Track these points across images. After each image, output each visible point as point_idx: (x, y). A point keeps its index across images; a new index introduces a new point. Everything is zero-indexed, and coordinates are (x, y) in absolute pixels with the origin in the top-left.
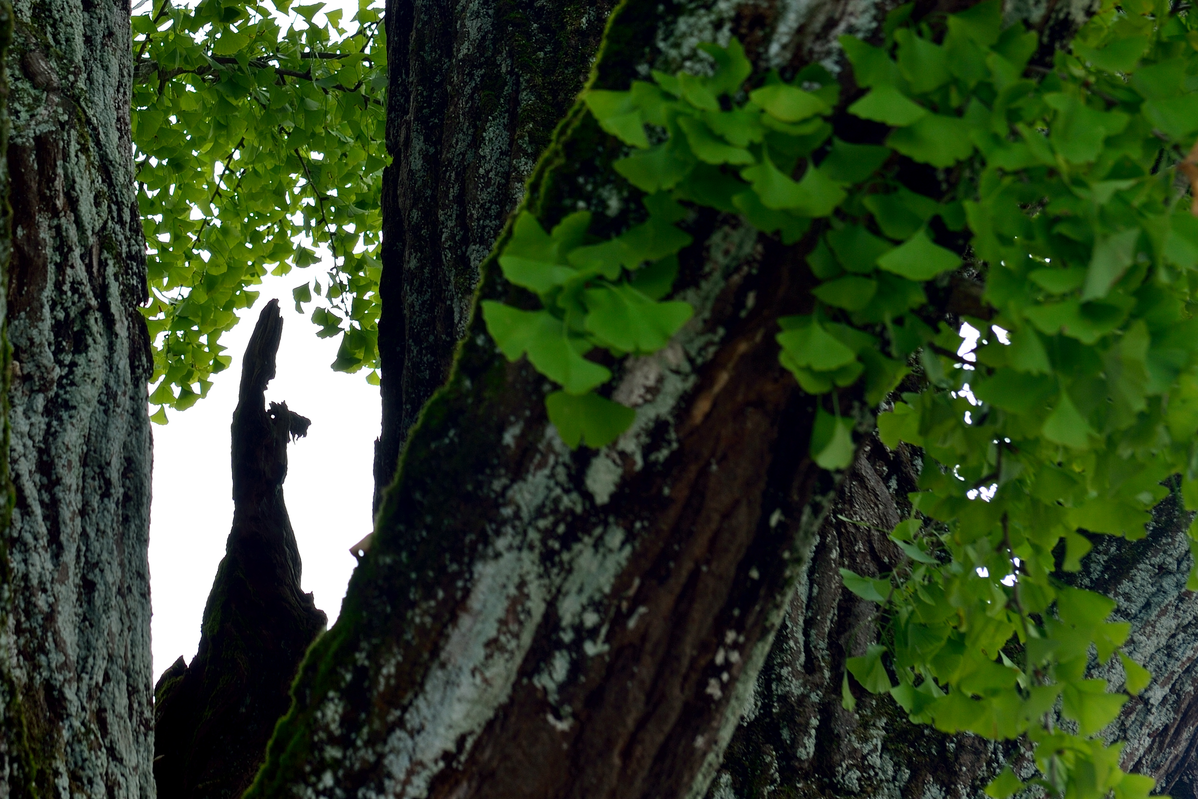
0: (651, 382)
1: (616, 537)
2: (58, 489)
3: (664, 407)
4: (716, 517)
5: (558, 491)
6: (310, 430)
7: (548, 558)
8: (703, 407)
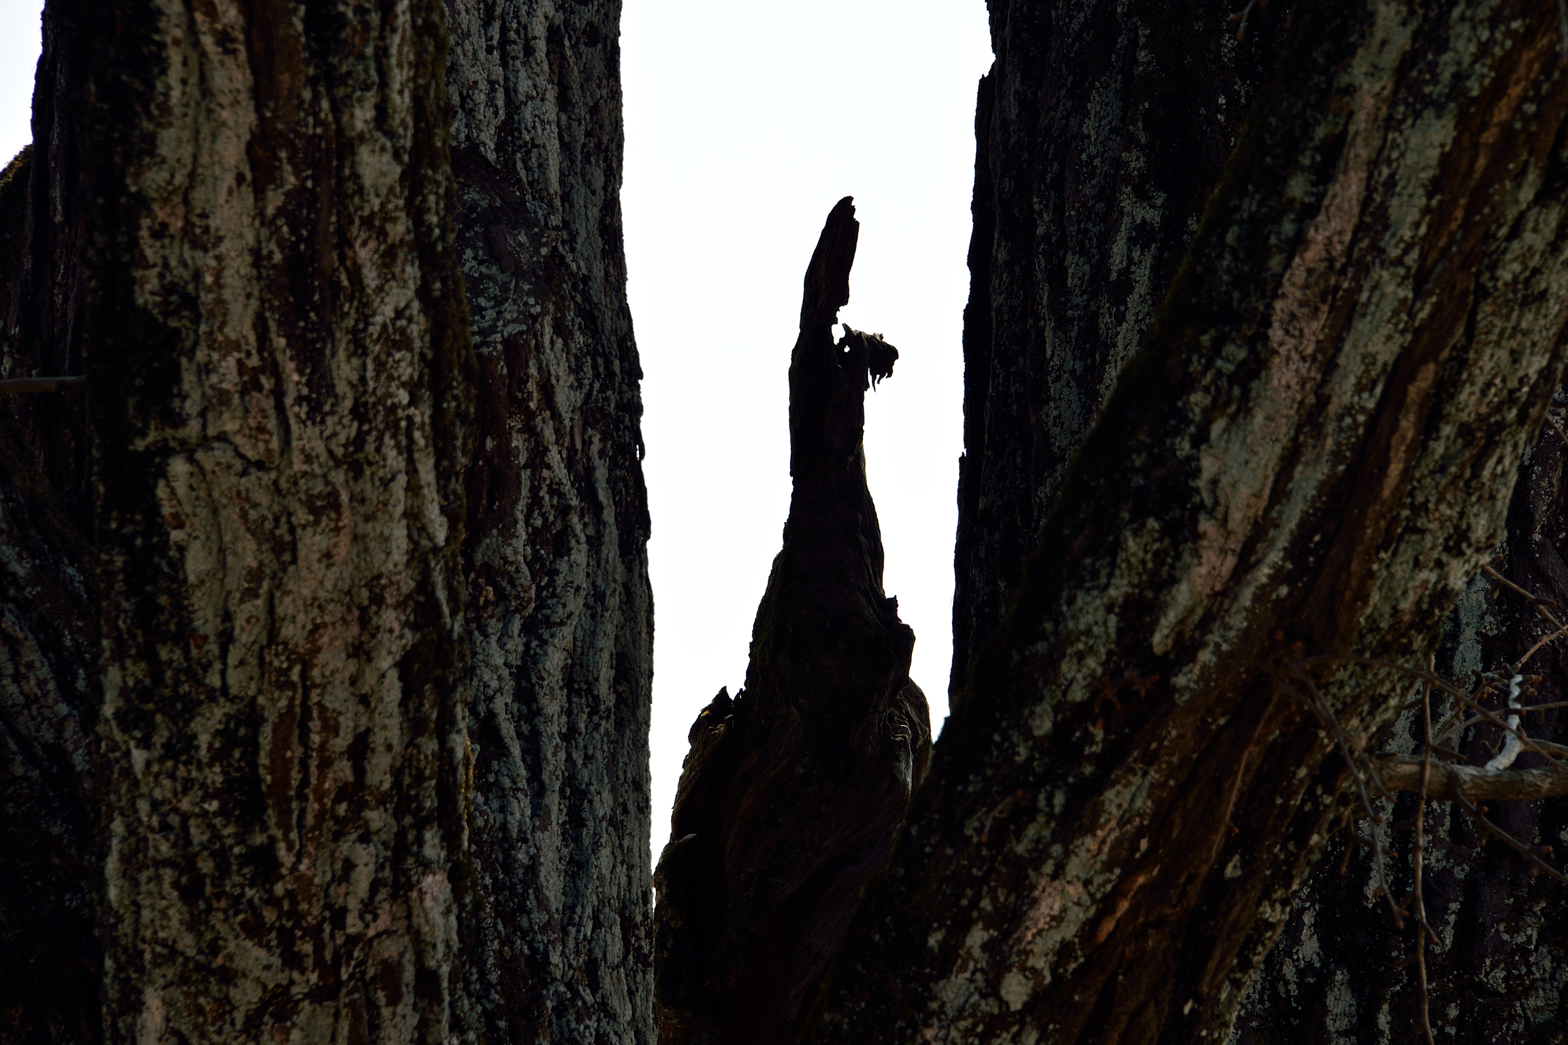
0: (1056, 912)
1: (1031, 1035)
3: (1069, 931)
4: (1125, 1018)
5: (976, 997)
8: (1108, 926)
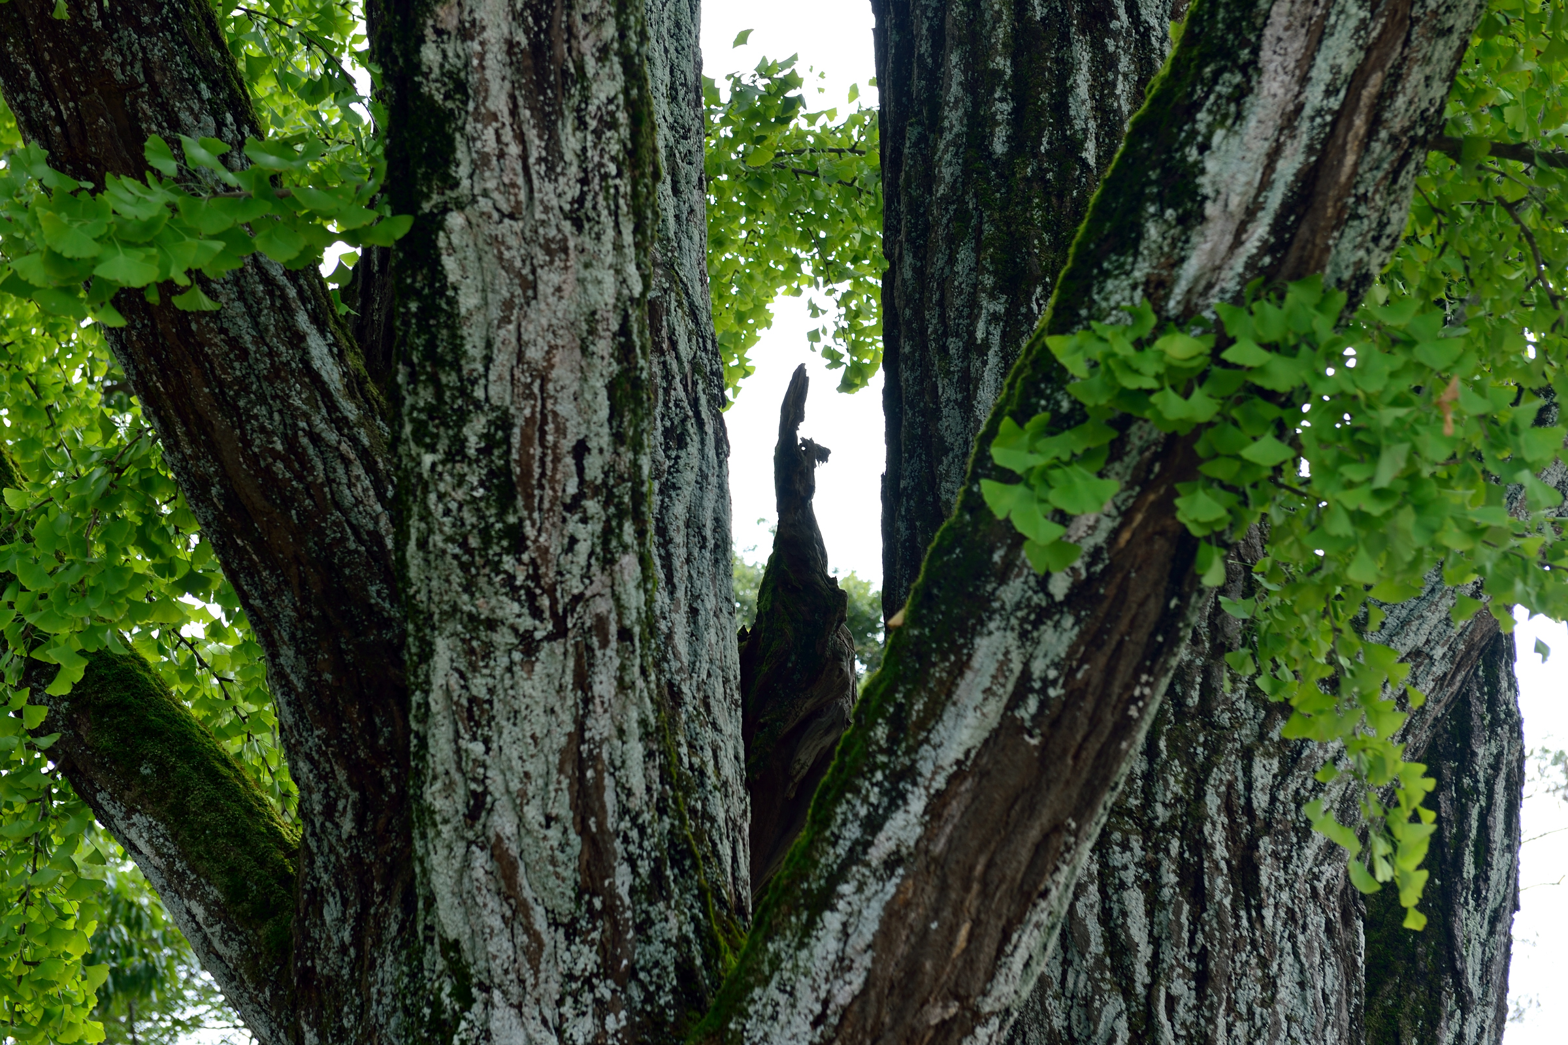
0: (1091, 523)
1: (1068, 621)
2: (670, 546)
3: (1100, 538)
4: (1134, 606)
5: (1030, 593)
6: (830, 457)
7: (1024, 636)
8: (1125, 536)
